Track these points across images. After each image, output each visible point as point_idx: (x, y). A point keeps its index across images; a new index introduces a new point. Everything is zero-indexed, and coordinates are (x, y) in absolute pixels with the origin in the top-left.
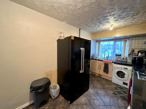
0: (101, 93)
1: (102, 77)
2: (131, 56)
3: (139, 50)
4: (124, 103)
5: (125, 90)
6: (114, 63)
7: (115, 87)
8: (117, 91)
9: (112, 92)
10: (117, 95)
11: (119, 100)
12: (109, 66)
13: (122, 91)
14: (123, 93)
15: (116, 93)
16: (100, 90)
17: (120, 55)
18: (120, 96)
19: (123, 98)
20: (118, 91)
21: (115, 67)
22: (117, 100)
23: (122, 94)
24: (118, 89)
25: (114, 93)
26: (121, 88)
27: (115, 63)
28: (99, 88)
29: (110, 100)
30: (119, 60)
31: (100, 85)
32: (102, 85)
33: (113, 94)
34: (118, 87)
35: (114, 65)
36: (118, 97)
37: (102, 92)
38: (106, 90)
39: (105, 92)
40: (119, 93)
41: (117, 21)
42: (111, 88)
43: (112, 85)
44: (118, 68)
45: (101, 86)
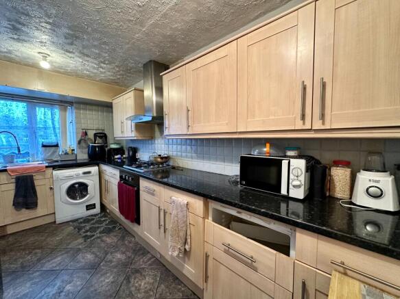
0: (60, 264)
1: (9, 233)
2: (83, 144)
3: (95, 132)
4: (115, 236)
5: (96, 218)
6: (52, 168)
7: (75, 228)
8: (87, 231)
9: (81, 240)
10: (94, 236)
11: (104, 238)
12: (36, 183)
13: (93, 224)
14: (97, 225)
15: (88, 234)
16: (49, 261)
17: (57, 146)
18: (100, 233)
19: (108, 231)
20: (88, 228)
21: (60, 177)
22: (102, 241)
23: (98, 228)
24: (84, 227)
25: (86, 237)
26: (87, 220)
27: (54, 168)
28: (39, 260)
29: (93, 253)
30: (56, 159)
31: (30, 253)
32: (39, 249)
33: (85, 241)
34: (81, 223)
35: (57, 173)
36: (99, 238)
37: (59, 259)
38: (65, 246)
39: (67, 253)
40: (93, 230)
41: (68, 54)
42: (68, 235)
43: (63, 230)
44: (71, 177)
45: (36, 253)
